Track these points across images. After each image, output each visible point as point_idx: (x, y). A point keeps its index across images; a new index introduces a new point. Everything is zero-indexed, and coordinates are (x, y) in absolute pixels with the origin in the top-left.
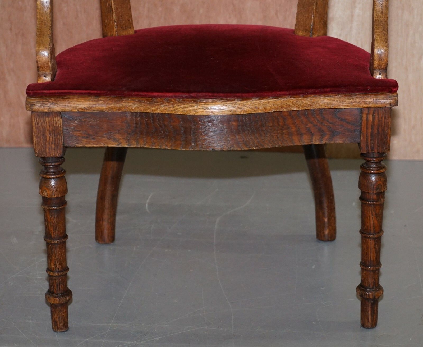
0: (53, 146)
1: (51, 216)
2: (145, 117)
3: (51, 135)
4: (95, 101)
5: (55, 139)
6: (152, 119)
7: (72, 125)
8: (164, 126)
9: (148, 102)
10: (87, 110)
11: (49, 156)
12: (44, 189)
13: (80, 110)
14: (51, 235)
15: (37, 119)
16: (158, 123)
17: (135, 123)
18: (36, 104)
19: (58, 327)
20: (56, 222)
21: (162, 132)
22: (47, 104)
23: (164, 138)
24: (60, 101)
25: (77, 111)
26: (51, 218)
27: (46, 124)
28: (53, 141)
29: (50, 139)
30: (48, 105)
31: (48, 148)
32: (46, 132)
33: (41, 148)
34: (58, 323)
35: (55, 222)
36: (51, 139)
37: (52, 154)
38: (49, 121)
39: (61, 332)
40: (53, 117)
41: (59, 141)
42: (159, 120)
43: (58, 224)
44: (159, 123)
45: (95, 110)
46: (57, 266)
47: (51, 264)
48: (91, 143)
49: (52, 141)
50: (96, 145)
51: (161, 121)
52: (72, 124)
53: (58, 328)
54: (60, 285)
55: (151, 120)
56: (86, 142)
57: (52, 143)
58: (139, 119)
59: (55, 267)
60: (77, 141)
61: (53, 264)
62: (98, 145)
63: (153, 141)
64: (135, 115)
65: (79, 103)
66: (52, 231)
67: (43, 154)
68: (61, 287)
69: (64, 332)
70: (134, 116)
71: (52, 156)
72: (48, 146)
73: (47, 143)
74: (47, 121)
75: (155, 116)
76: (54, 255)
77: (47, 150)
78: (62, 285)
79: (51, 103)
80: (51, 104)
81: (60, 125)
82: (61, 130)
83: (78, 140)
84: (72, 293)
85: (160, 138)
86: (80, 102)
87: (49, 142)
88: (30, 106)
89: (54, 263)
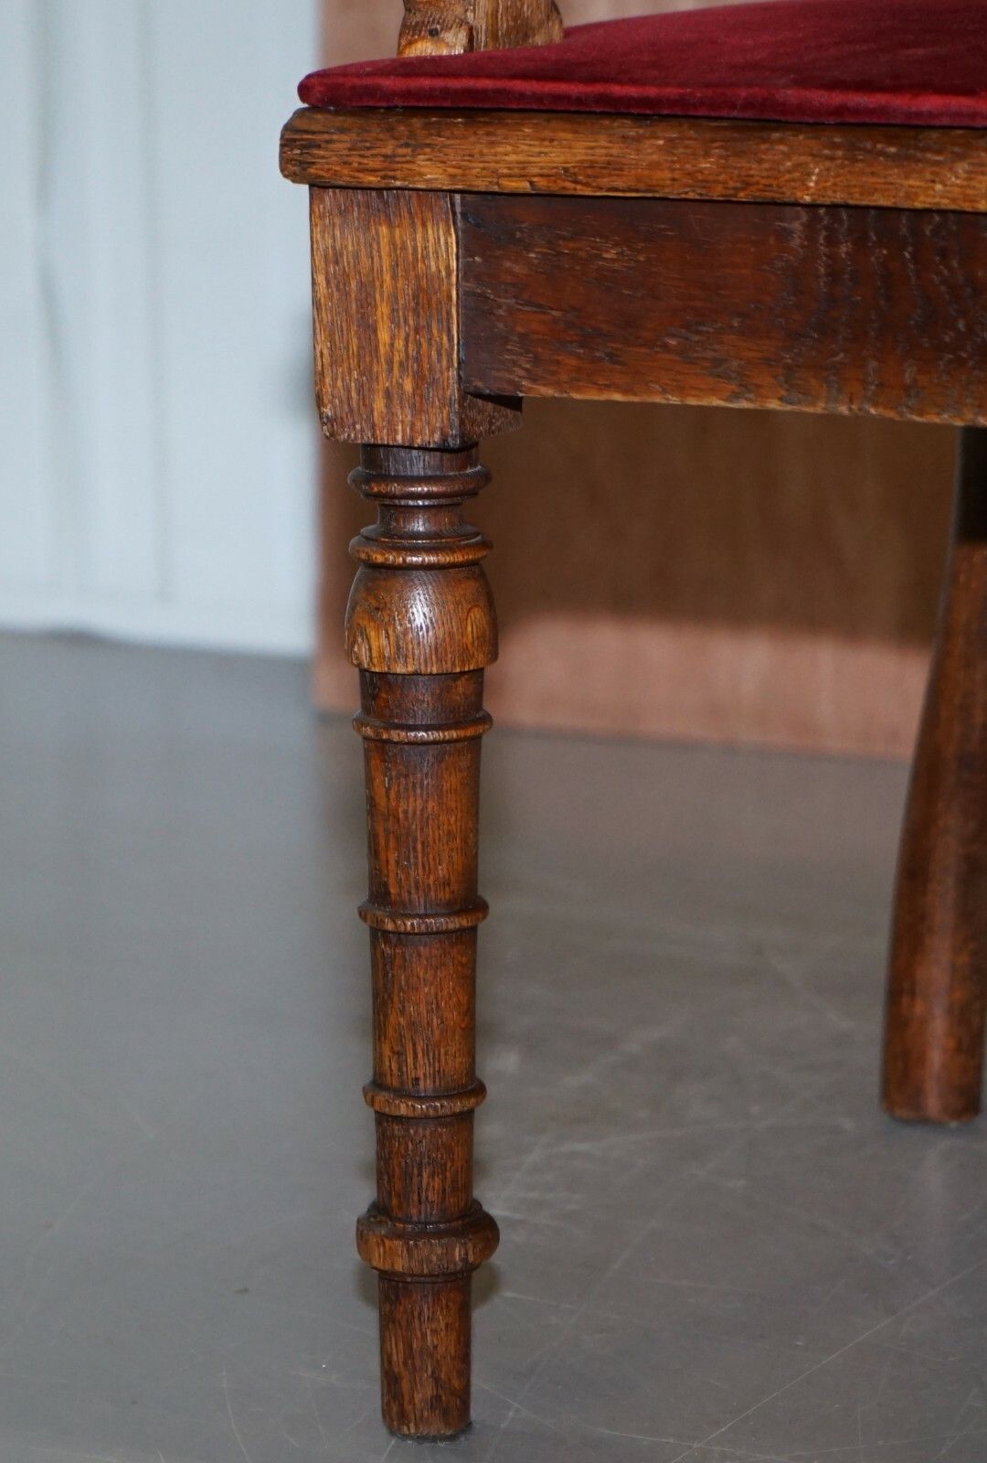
0: (408, 386)
1: (390, 779)
2: (874, 238)
3: (398, 326)
4: (624, 138)
5: (419, 345)
6: (910, 249)
7: (510, 272)
8: (969, 290)
9: (893, 150)
10: (579, 187)
11: (383, 437)
12: (359, 624)
13: (542, 184)
14: (386, 885)
15: (338, 233)
16: (939, 273)
17: (828, 275)
18: (328, 142)
19: (401, 1405)
20: (410, 812)
21: (961, 325)
22: (379, 143)
23: (971, 363)
24: (448, 133)
25: (524, 186)
26: (388, 791)
27: (376, 259)
28: (407, 357)
29: (392, 345)
30: (384, 151)
31: (381, 394)
32: (376, 306)
33: (349, 391)
34: (405, 1385)
35: (406, 812)
36: (400, 344)
37: (400, 427)
38: (392, 243)
39: (421, 1439)
40: (413, 224)
41: (439, 354)
42: (944, 254)
43: (422, 829)
44: (946, 272)
45: (616, 190)
46: (410, 1061)
47: (381, 1048)
48: (601, 382)
49: (403, 354)
50: (626, 392)
51: (955, 264)
52: (508, 264)
53: (403, 1417)
54: (420, 1175)
55: (907, 254)
56: (574, 375)
57: (401, 364)
58: (843, 249)
59: (400, 1069)
60: (528, 366)
61: (392, 1049)
62: (635, 394)
63: (915, 381)
64: (827, 228)
65: (540, 146)
66: (392, 866)
67: (358, 427)
68: (428, 1184)
69: (434, 1439)
70: (824, 233)
71: (399, 438)
72: (384, 383)
73: (380, 368)
74: (384, 242)
75: (928, 233)
76: (396, 999)
77: (379, 404)
78: (432, 1175)
79: (402, 142)
80: (401, 146)
81: (448, 267)
82: (450, 298)
83: (536, 360)
84: (498, 1230)
85: (950, 362)
86: (547, 143)
87: (390, 363)
88: (298, 152)
89: (396, 1049)
